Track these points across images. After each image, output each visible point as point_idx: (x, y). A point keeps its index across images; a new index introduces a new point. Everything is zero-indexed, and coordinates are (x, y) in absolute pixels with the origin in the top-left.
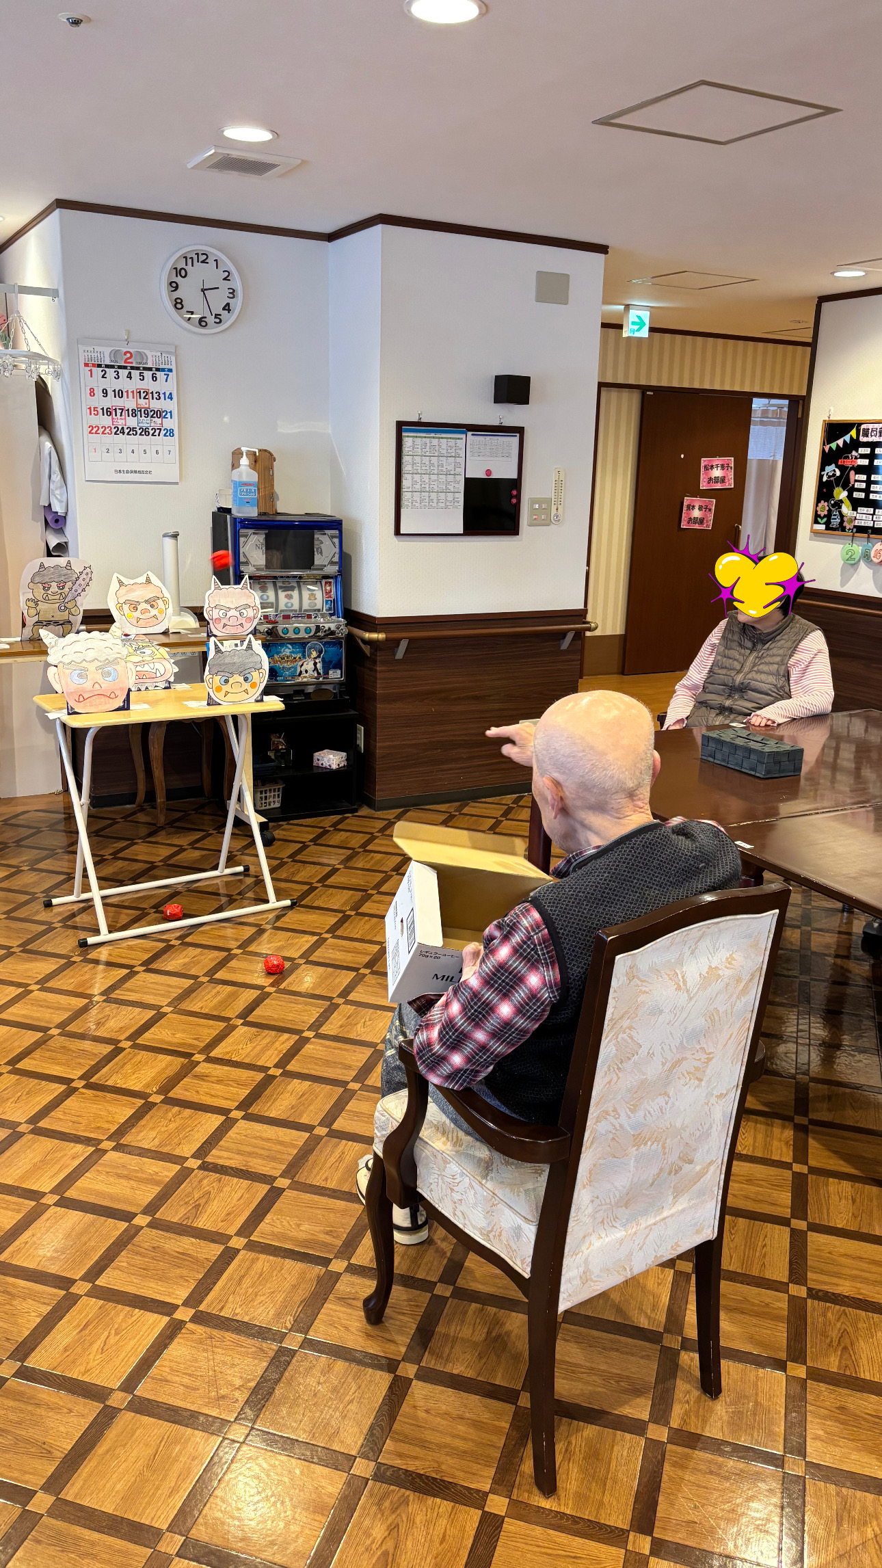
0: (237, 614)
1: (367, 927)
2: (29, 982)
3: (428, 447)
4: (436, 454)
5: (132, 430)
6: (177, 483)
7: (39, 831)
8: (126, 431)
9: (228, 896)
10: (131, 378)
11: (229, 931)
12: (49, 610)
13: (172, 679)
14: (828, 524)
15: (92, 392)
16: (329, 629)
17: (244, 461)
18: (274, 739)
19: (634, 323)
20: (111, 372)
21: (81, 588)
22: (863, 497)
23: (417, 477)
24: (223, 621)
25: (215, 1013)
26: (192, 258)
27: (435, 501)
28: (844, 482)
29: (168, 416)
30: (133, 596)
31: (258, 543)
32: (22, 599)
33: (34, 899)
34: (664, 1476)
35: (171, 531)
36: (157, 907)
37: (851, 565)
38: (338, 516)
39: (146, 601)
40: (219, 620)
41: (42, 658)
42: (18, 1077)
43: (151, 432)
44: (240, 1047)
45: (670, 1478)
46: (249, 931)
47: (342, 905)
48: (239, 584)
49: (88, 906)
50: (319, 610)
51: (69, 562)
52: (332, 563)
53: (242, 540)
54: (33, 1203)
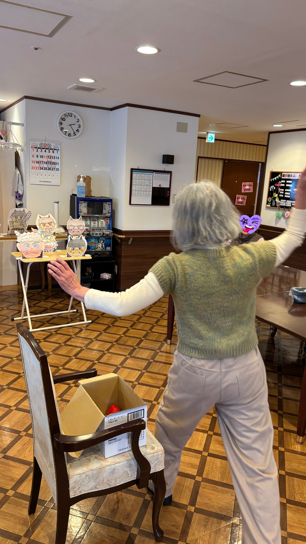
0: (77, 228)
1: (116, 329)
2: (7, 344)
3: (141, 177)
4: (143, 179)
5: (45, 169)
6: (59, 186)
7: (9, 297)
8: (44, 169)
9: (71, 319)
10: (46, 152)
11: (71, 330)
12: (16, 225)
13: (56, 248)
14: (271, 205)
15: (33, 156)
16: (107, 234)
17: (81, 179)
18: (88, 269)
19: (209, 138)
20: (39, 150)
21: (28, 218)
22: (283, 196)
23: (137, 186)
24: (73, 230)
25: (66, 355)
26: (67, 115)
27: (143, 194)
28: (277, 191)
29: (57, 164)
30: (44, 222)
31: (85, 206)
32: (9, 221)
33: (8, 318)
34: (200, 490)
35: (56, 201)
36: (48, 322)
37: (278, 218)
38: (111, 198)
39: (48, 223)
40: (71, 230)
41: (15, 240)
42: (3, 372)
43: (52, 169)
44: (74, 365)
45: (202, 491)
46: (77, 330)
47: (108, 323)
48: (79, 218)
49: (26, 320)
50: (104, 228)
51: (24, 210)
52: (109, 213)
53: (80, 204)
54: (8, 409)
